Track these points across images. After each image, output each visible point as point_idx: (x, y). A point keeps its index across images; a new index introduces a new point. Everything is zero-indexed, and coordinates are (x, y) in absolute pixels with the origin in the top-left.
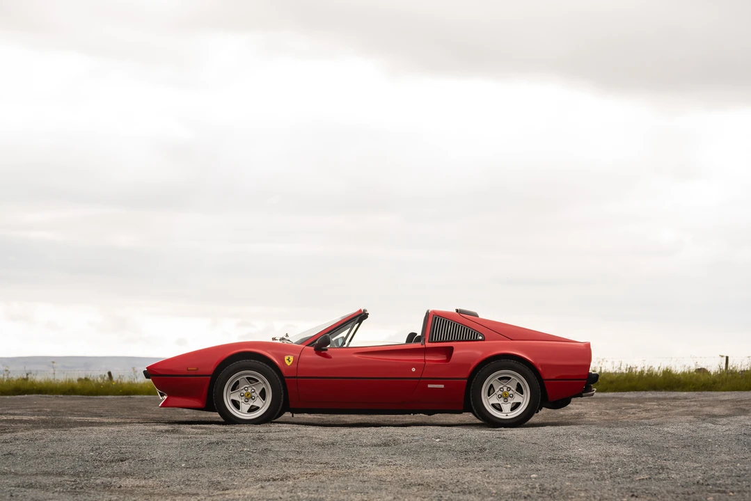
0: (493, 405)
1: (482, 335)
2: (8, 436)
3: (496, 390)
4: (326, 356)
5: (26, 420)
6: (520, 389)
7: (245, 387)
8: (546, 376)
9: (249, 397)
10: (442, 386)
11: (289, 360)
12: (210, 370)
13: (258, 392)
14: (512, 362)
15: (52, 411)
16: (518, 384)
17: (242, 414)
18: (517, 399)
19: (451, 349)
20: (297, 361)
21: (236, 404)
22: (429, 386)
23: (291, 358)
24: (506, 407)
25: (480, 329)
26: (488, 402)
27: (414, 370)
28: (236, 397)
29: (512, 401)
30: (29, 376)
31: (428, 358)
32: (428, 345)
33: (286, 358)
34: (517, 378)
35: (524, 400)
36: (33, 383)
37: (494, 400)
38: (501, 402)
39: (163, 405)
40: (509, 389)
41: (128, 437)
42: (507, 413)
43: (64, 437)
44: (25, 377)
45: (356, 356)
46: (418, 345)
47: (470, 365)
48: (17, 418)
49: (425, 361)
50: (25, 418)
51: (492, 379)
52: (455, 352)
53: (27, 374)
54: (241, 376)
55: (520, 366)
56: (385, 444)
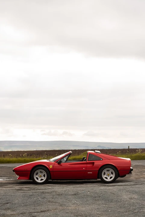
3: (106, 173)
6: (112, 173)
16: (112, 172)
27: (84, 168)
33: (50, 166)
37: (105, 176)
45: (69, 165)
47: (99, 167)
49: (87, 166)
52: (95, 164)
54: (38, 171)
56: (75, 195)
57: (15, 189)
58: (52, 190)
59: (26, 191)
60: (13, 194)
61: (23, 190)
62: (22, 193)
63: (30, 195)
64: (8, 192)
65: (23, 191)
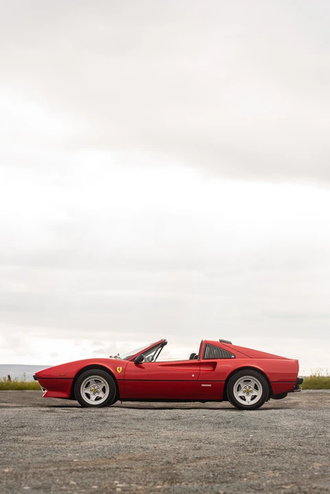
0: (240, 397)
1: (234, 355)
4: (141, 367)
7: (93, 386)
8: (271, 380)
9: (96, 392)
10: (210, 385)
11: (119, 370)
12: (73, 375)
13: (101, 389)
14: (252, 371)
17: (92, 401)
18: (255, 393)
19: (215, 363)
20: (124, 370)
21: (88, 396)
22: (203, 385)
23: (121, 369)
24: (248, 398)
25: (233, 351)
26: (237, 395)
28: (88, 391)
29: (251, 394)
31: (202, 369)
32: (202, 361)
33: (118, 368)
34: (254, 381)
35: (259, 394)
38: (245, 395)
39: (45, 396)
40: (250, 387)
41: (25, 414)
42: (248, 402)
46: (196, 361)
51: (240, 382)
55: (256, 373)
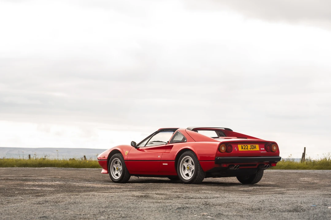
2: (40, 199)
5: (49, 185)
15: (62, 178)
30: (46, 157)
36: (48, 161)
41: (119, 201)
43: (77, 200)
44: (44, 158)
48: (44, 183)
50: (49, 183)
53: (45, 157)
56: (296, 210)
57: (133, 196)
58: (226, 200)
59: (161, 201)
60: (131, 205)
61: (153, 198)
62: (153, 203)
63: (179, 208)
64: (117, 199)
65: (154, 201)
